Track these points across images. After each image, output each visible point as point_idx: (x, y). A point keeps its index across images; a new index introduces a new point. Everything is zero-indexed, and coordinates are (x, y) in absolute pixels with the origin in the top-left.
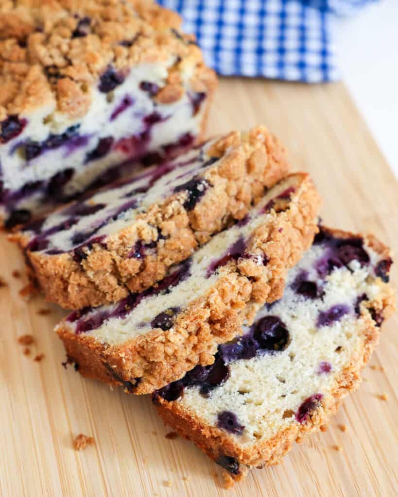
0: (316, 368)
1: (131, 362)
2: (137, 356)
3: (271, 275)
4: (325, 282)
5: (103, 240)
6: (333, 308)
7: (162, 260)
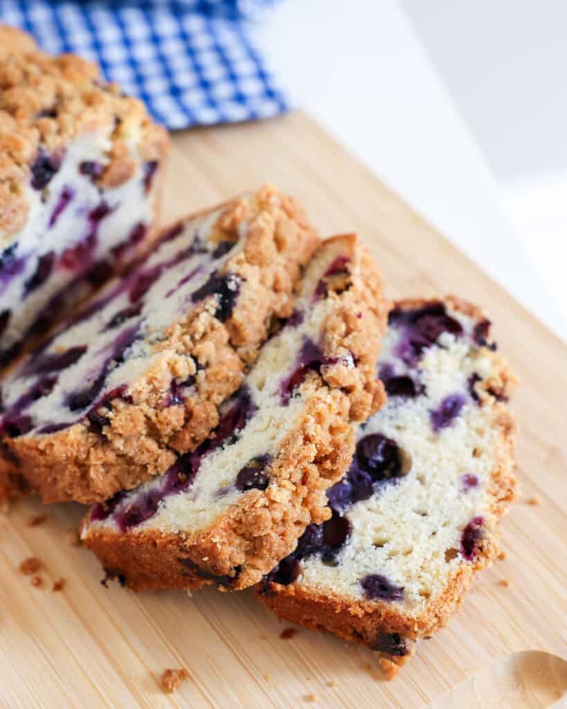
0: (459, 485)
1: (227, 546)
2: (234, 535)
3: (364, 378)
4: (420, 372)
5: (125, 392)
6: (445, 402)
7: (208, 398)
